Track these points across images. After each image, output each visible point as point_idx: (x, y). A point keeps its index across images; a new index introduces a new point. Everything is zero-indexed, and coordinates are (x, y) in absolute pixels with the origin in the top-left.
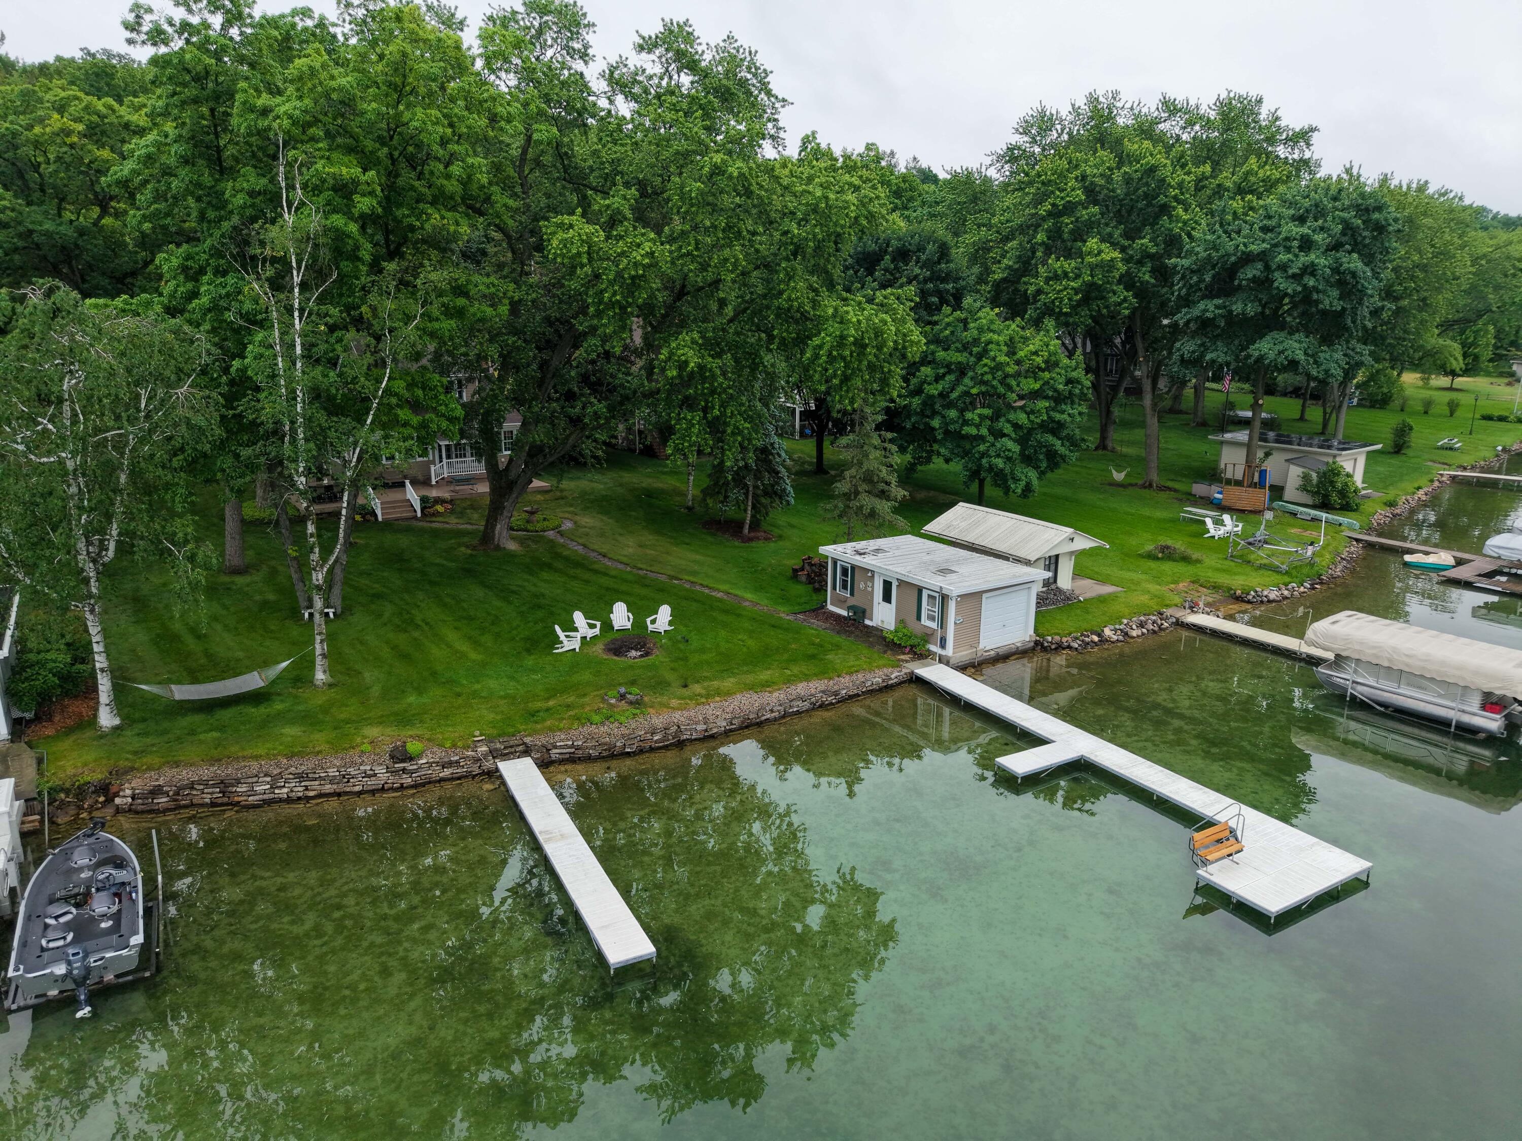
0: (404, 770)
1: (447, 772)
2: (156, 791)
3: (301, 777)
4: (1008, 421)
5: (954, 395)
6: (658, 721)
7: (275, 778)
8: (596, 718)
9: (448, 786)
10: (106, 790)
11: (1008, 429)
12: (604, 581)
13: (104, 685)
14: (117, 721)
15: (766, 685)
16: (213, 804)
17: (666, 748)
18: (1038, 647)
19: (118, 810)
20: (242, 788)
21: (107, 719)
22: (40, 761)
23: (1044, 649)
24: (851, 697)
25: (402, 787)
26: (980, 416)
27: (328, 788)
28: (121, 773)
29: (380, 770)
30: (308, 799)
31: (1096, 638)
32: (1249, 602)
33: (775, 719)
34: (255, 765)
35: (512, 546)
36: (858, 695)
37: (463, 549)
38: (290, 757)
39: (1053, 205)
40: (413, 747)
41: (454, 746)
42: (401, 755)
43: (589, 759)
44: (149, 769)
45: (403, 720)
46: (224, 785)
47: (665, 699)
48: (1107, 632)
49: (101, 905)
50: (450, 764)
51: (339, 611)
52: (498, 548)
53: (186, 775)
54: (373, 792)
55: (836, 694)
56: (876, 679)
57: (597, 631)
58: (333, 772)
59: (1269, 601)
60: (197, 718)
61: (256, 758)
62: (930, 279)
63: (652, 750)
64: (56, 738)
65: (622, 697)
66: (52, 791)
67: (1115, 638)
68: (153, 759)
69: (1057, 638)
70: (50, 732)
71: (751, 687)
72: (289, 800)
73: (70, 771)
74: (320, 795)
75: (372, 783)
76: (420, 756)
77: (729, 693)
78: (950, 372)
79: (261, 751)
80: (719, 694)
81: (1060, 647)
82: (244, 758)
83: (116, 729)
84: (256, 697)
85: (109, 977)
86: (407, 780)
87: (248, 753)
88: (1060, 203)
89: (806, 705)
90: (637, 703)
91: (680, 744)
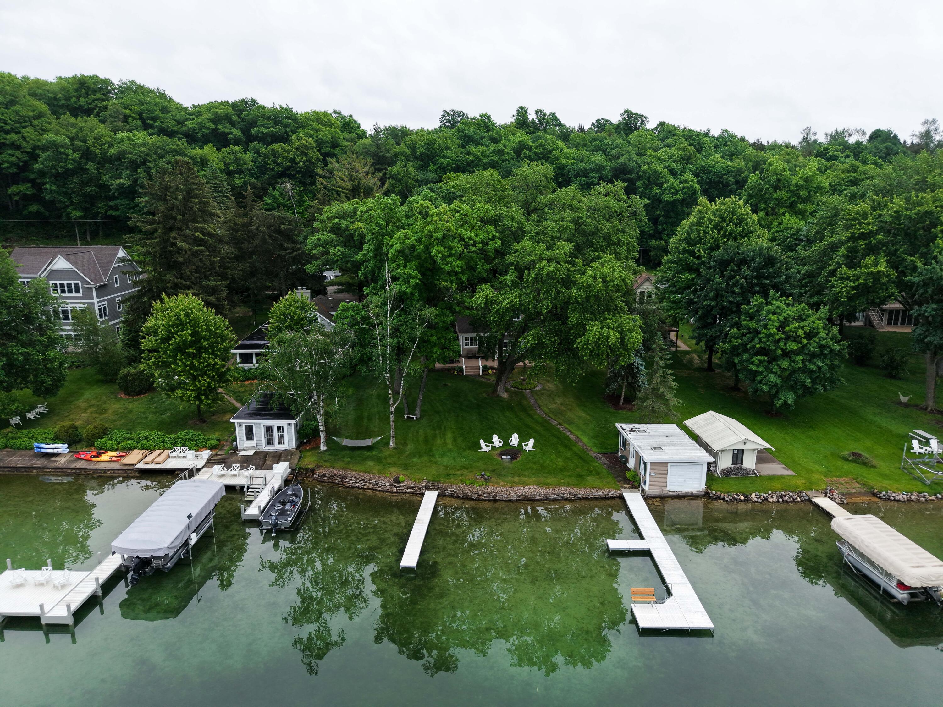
0: (395, 486)
1: (408, 490)
2: (324, 475)
3: (364, 481)
4: (777, 365)
5: (749, 346)
6: (490, 489)
7: (357, 479)
8: (468, 482)
9: (408, 495)
10: (313, 471)
11: (776, 369)
12: (528, 421)
13: (322, 436)
14: (326, 448)
15: (546, 485)
16: (338, 484)
17: (489, 501)
18: (706, 496)
19: (314, 479)
20: (347, 480)
21: (323, 447)
22: (300, 458)
23: (710, 497)
24: (583, 499)
25: (392, 492)
26: (759, 360)
27: (371, 487)
28: (318, 467)
29: (388, 484)
30: (364, 489)
31: (742, 498)
32: (880, 498)
33: (541, 500)
34: (354, 473)
35: (505, 395)
36: (588, 498)
37: (484, 395)
38: (365, 473)
39: (852, 233)
40: (401, 479)
41: (415, 481)
42: (397, 481)
43: (458, 498)
44: (326, 467)
45: (405, 467)
46: (343, 478)
47: (499, 481)
48: (753, 496)
49: (288, 507)
50: (410, 487)
51: (419, 417)
52: (498, 396)
53: (334, 472)
54: (384, 491)
55: (575, 495)
56: (600, 493)
57: (501, 445)
58: (374, 481)
59: (895, 500)
60: (348, 452)
61: (356, 471)
62: (756, 277)
63: (483, 500)
64: (308, 451)
65: (483, 476)
66: (300, 468)
67: (756, 500)
68: (328, 464)
69: (719, 493)
70: (308, 448)
71: (540, 484)
72: (359, 488)
73: (306, 463)
74: (368, 489)
75: (384, 488)
76: (402, 482)
77: (528, 485)
78: (750, 333)
79: (357, 469)
80: (523, 484)
81: (718, 498)
82: (352, 470)
83: (325, 451)
84: (369, 448)
85: (283, 527)
86: (395, 490)
87: (354, 468)
88: (857, 233)
89: (558, 497)
90: (487, 480)
91: (495, 501)
